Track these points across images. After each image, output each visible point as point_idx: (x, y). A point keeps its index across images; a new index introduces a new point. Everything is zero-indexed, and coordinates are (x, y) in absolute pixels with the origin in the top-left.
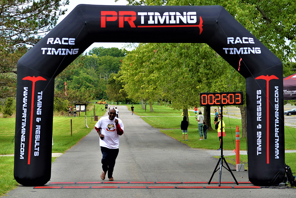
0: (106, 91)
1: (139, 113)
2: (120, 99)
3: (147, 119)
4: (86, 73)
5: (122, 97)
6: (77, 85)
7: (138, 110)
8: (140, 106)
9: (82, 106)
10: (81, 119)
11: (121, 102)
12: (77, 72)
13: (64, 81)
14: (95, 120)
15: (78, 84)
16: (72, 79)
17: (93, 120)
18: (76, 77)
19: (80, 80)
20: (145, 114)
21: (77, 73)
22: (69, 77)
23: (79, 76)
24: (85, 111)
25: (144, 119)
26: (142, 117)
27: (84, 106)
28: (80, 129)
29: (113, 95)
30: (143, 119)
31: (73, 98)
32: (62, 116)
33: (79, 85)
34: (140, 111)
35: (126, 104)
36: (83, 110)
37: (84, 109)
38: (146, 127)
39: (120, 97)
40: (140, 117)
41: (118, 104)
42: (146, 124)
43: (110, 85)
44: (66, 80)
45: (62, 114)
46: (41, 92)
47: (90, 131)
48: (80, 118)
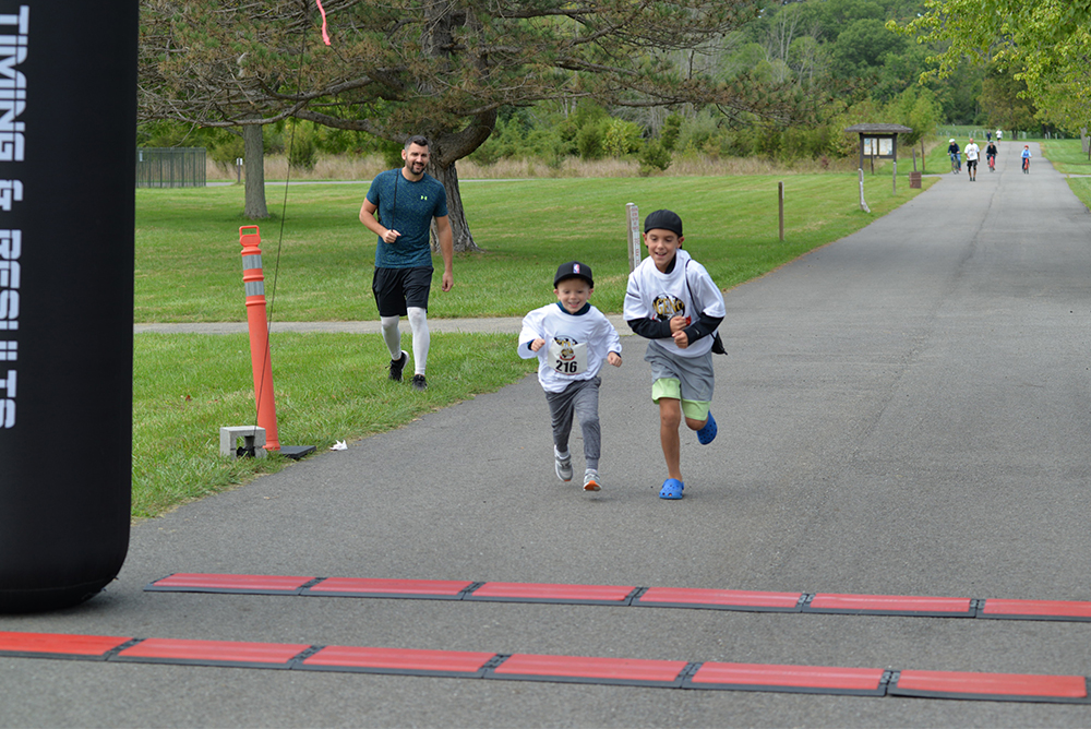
0: (981, 99)
1: (1066, 166)
2: (1022, 122)
3: (1085, 183)
4: (925, 47)
5: (1027, 117)
6: (898, 80)
7: (1072, 154)
8: (1077, 143)
9: (882, 141)
10: (873, 180)
11: (1025, 130)
12: (898, 40)
13: (859, 68)
14: (912, 186)
15: (901, 78)
16: (882, 63)
17: (908, 184)
18: (896, 56)
19: (907, 64)
20: (1084, 167)
21: (897, 44)
22: (875, 57)
23: (904, 53)
24: (893, 156)
25: (1074, 185)
26: (1071, 176)
27: (890, 141)
28: (841, 214)
29: (1000, 110)
30: (1070, 185)
31: (767, 106)
32: (824, 171)
33: (903, 81)
34: (1072, 158)
35: (1042, 136)
36: (887, 153)
37: (891, 149)
38: (1066, 210)
39: (1024, 115)
40: (1065, 176)
41: (1015, 138)
42: (1070, 199)
43: (992, 80)
44: (865, 66)
45: (825, 165)
46: (17, 13)
47: (868, 224)
48: (874, 177)
